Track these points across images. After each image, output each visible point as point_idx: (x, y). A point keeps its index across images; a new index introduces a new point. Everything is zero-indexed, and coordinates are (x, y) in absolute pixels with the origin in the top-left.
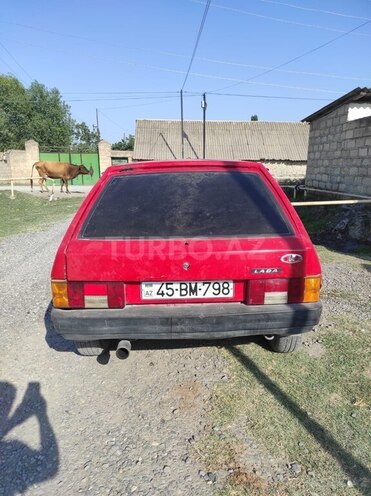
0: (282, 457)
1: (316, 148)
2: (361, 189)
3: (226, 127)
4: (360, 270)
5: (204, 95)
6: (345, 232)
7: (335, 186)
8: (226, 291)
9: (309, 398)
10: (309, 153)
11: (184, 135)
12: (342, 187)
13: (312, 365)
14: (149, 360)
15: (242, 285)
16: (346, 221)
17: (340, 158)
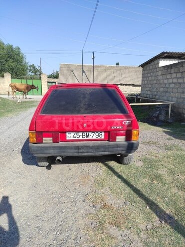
0: (123, 200)
1: (145, 79)
2: (165, 98)
3: (104, 68)
4: (162, 133)
5: (93, 53)
6: (157, 117)
7: (154, 97)
8: (101, 136)
9: (135, 180)
10: (142, 81)
11: (83, 72)
12: (157, 97)
13: (137, 169)
14: (68, 168)
15: (107, 133)
16: (158, 113)
17: (156, 84)
